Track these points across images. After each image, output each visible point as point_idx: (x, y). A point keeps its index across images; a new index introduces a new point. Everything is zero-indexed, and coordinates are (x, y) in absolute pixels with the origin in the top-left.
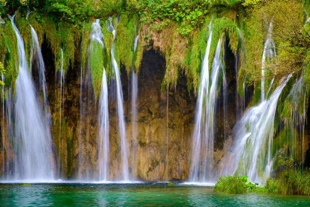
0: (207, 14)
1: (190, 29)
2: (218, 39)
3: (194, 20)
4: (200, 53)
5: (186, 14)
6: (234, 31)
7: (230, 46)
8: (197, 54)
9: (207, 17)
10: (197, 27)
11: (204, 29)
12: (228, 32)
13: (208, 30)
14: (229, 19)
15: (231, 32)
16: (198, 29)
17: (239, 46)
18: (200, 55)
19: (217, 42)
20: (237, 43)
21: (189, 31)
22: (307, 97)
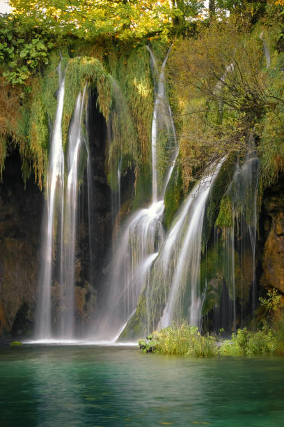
0: (53, 49)
1: (26, 74)
2: (77, 94)
3: (33, 59)
4: (46, 115)
5: (16, 47)
6: (105, 80)
7: (98, 106)
8: (42, 118)
9: (53, 53)
10: (37, 71)
11: (50, 75)
12: (96, 83)
13: (57, 77)
14: (96, 60)
15: (101, 82)
16: (39, 74)
17: (113, 107)
18: (47, 119)
19: (77, 97)
20: (111, 101)
21: (24, 77)
22: (259, 194)
